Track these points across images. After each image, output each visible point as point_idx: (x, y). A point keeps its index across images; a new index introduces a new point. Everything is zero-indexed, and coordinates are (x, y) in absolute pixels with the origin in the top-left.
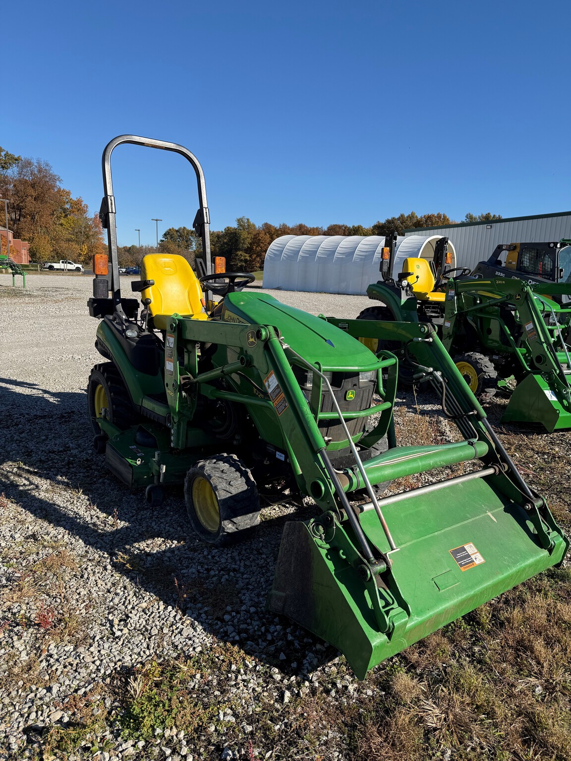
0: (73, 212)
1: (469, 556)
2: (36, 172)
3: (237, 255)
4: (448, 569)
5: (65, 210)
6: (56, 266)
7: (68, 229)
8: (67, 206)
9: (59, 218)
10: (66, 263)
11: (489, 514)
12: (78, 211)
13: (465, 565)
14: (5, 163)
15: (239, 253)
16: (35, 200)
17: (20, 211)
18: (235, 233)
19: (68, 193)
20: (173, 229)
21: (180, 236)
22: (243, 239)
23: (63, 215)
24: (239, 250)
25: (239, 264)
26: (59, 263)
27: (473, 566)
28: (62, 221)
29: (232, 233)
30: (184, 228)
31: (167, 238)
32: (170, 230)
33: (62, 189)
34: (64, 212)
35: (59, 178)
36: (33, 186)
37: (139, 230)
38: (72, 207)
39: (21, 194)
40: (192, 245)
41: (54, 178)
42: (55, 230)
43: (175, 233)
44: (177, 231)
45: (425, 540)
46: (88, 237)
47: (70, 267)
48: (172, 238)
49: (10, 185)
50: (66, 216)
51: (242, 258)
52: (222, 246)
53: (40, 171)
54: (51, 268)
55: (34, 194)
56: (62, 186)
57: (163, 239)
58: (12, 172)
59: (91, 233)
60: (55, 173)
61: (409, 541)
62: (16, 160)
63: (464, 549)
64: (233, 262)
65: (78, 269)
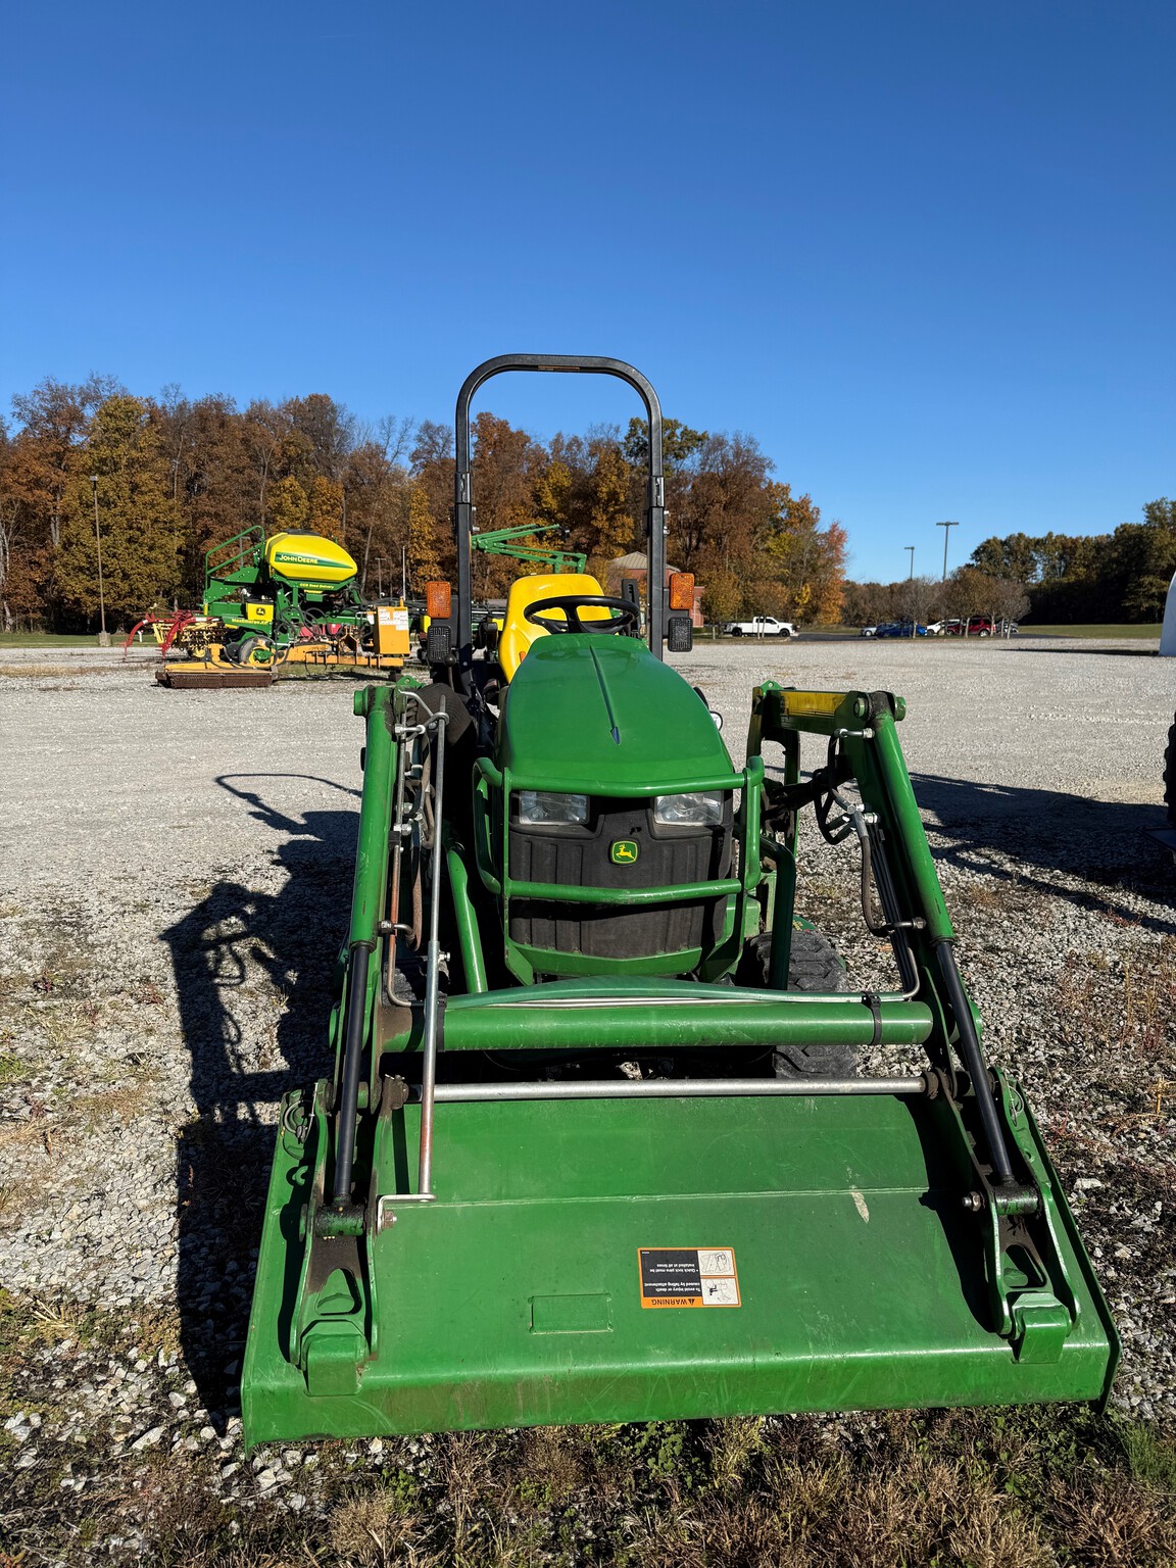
0: (792, 524)
1: (696, 1277)
2: (731, 458)
3: (1140, 585)
4: (600, 1290)
5: (777, 523)
6: (746, 627)
7: (779, 558)
8: (782, 515)
9: (764, 539)
10: (762, 621)
11: (857, 1196)
12: (801, 521)
13: (662, 1294)
14: (680, 449)
15: (1147, 580)
16: (724, 509)
17: (700, 533)
18: (1140, 537)
19: (786, 490)
20: (995, 539)
21: (1010, 553)
22: (1160, 549)
23: (773, 531)
24: (1148, 572)
25: (1146, 605)
26: (751, 622)
27: (689, 1305)
28: (770, 544)
29: (1131, 537)
30: (1020, 535)
31: (980, 560)
32: (988, 542)
33: (774, 484)
34: (775, 527)
35: (770, 463)
36: (723, 483)
37: (913, 548)
38: (790, 514)
39: (702, 500)
40: (1035, 570)
41: (761, 465)
42: (754, 561)
43: (999, 549)
44: (1003, 543)
45: (583, 1206)
46: (814, 571)
47: (770, 628)
48: (991, 558)
49: (686, 485)
50: (778, 533)
51: (1154, 590)
52: (1104, 567)
53: (737, 454)
54: (737, 632)
55: (724, 499)
56: (773, 477)
57: (973, 562)
58: (692, 463)
59: (821, 562)
60: (765, 455)
61: (535, 1196)
62: (699, 439)
63: (692, 1257)
64: (1130, 600)
65: (784, 632)
